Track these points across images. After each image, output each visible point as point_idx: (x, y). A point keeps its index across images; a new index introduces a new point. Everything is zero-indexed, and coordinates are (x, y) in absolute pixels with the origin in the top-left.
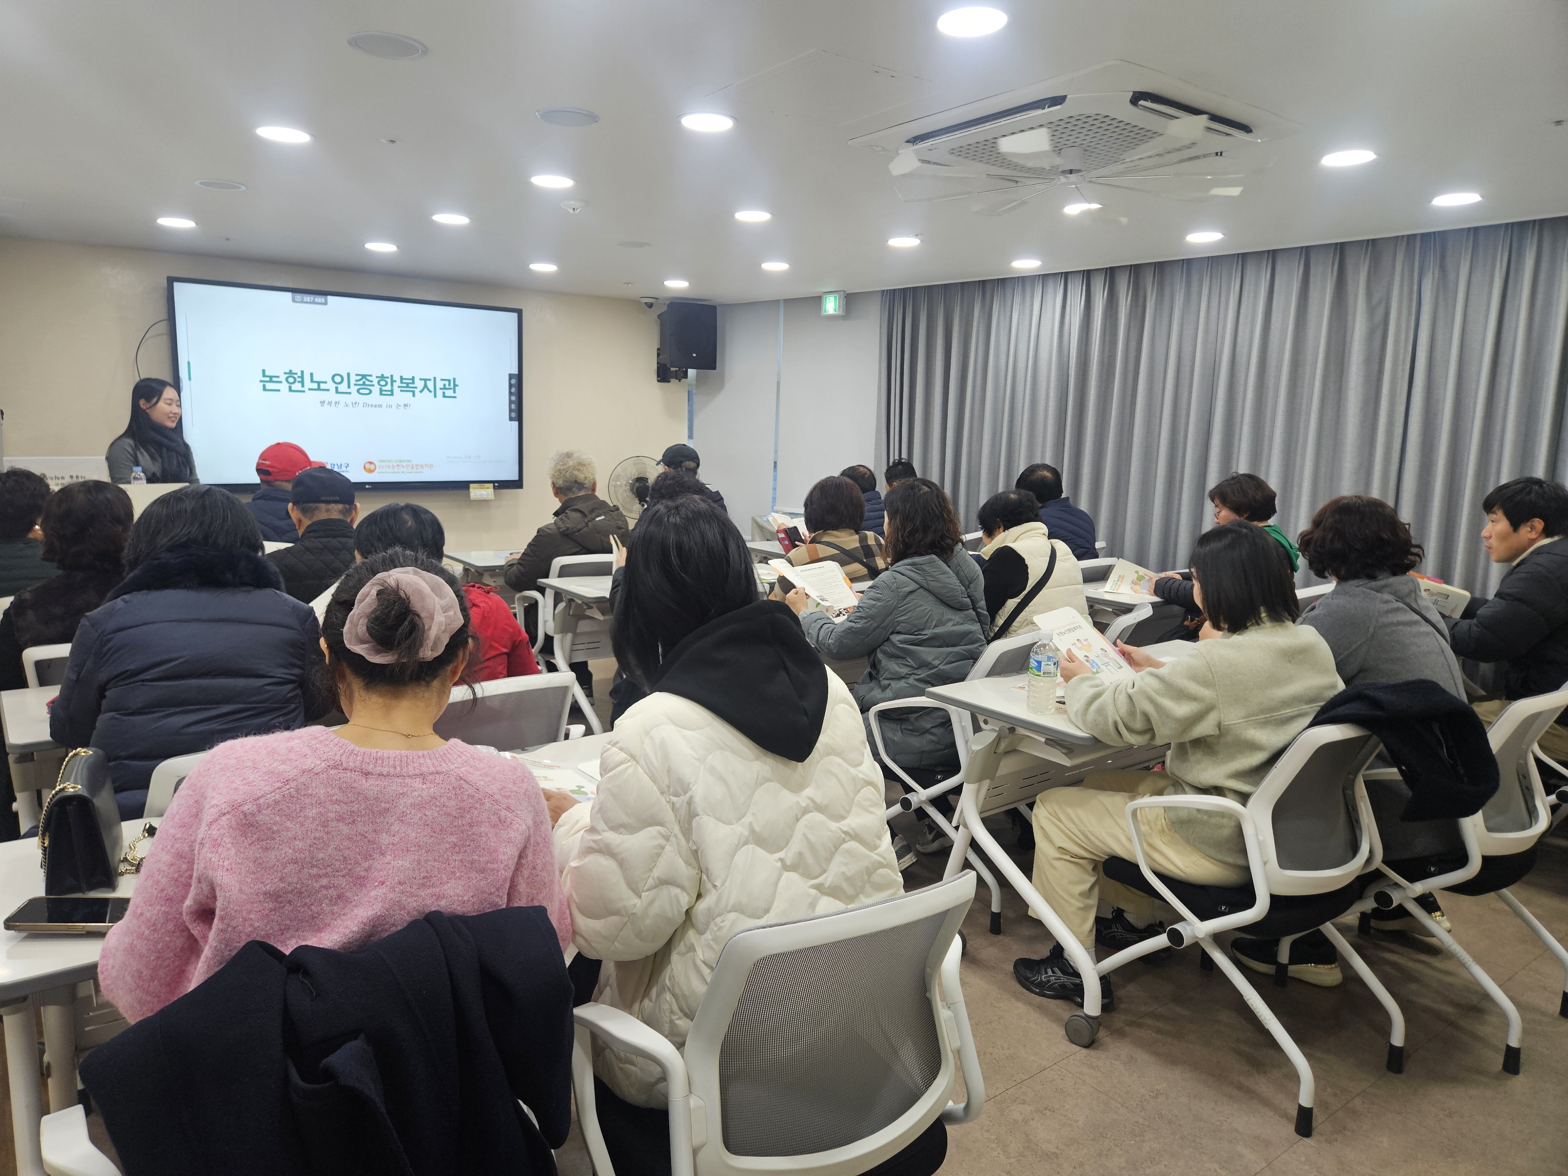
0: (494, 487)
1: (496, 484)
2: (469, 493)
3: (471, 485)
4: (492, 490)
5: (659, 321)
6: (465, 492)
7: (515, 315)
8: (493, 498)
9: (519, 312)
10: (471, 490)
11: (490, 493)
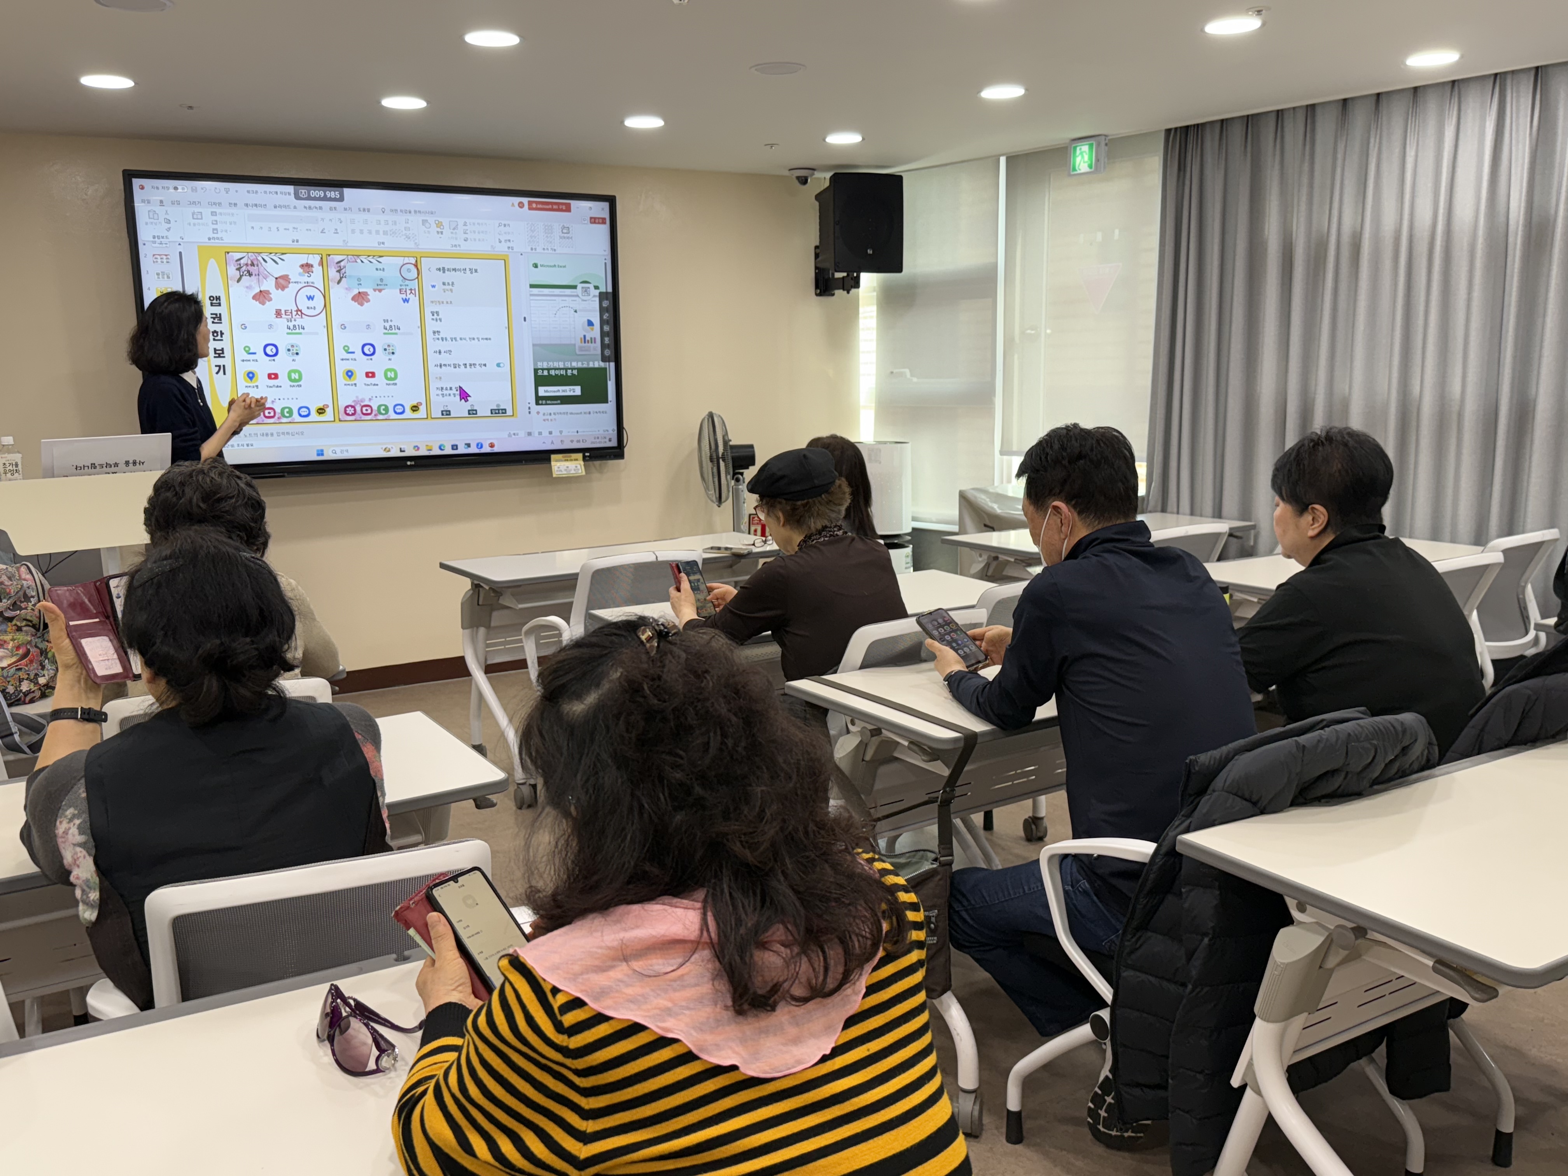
0: (585, 458)
1: (587, 454)
2: (549, 467)
3: (553, 457)
4: (582, 463)
5: (817, 204)
6: (542, 467)
7: (606, 205)
8: (584, 473)
9: (611, 201)
10: (553, 463)
11: (579, 467)
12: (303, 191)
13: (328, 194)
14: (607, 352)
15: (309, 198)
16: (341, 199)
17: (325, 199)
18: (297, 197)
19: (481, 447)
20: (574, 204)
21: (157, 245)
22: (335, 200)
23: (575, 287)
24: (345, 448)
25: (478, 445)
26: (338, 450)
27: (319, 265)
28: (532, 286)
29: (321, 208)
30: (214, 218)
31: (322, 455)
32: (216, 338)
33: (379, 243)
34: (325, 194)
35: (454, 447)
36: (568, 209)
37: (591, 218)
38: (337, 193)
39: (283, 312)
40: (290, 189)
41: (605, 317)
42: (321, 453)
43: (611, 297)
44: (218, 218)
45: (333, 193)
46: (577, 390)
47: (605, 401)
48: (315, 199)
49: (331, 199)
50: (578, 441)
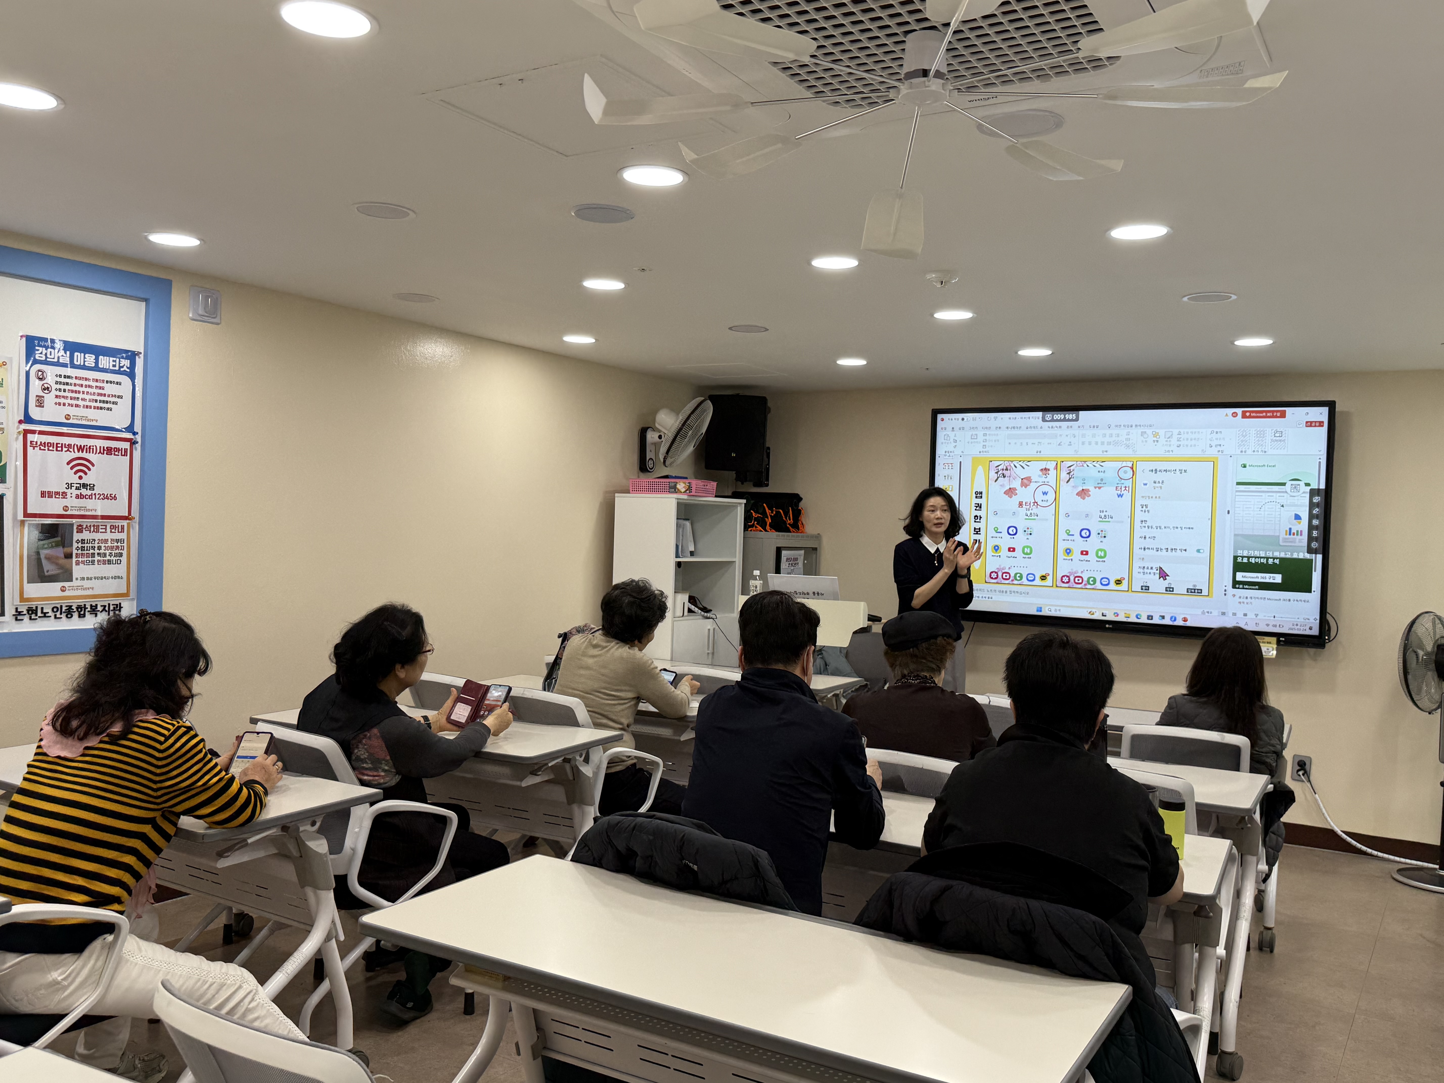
12: (1049, 416)
13: (1067, 416)
14: (1315, 545)
15: (1053, 420)
16: (1077, 420)
17: (1065, 420)
18: (1044, 420)
19: (1175, 620)
20: (1289, 410)
21: (947, 457)
22: (1072, 420)
23: (1284, 484)
24: (1058, 608)
25: (1171, 618)
26: (1053, 609)
27: (1054, 469)
28: (1238, 484)
29: (1060, 427)
30: (985, 438)
31: (1041, 611)
32: (976, 521)
33: (1103, 452)
34: (1065, 416)
35: (1150, 617)
36: (1283, 415)
37: (1307, 422)
38: (1074, 415)
39: (1024, 503)
40: (1040, 414)
41: (1314, 512)
42: (1040, 609)
43: (1323, 494)
44: (987, 438)
45: (1071, 415)
46: (1278, 578)
47: (1309, 590)
48: (1057, 420)
49: (1069, 420)
50: (1275, 626)
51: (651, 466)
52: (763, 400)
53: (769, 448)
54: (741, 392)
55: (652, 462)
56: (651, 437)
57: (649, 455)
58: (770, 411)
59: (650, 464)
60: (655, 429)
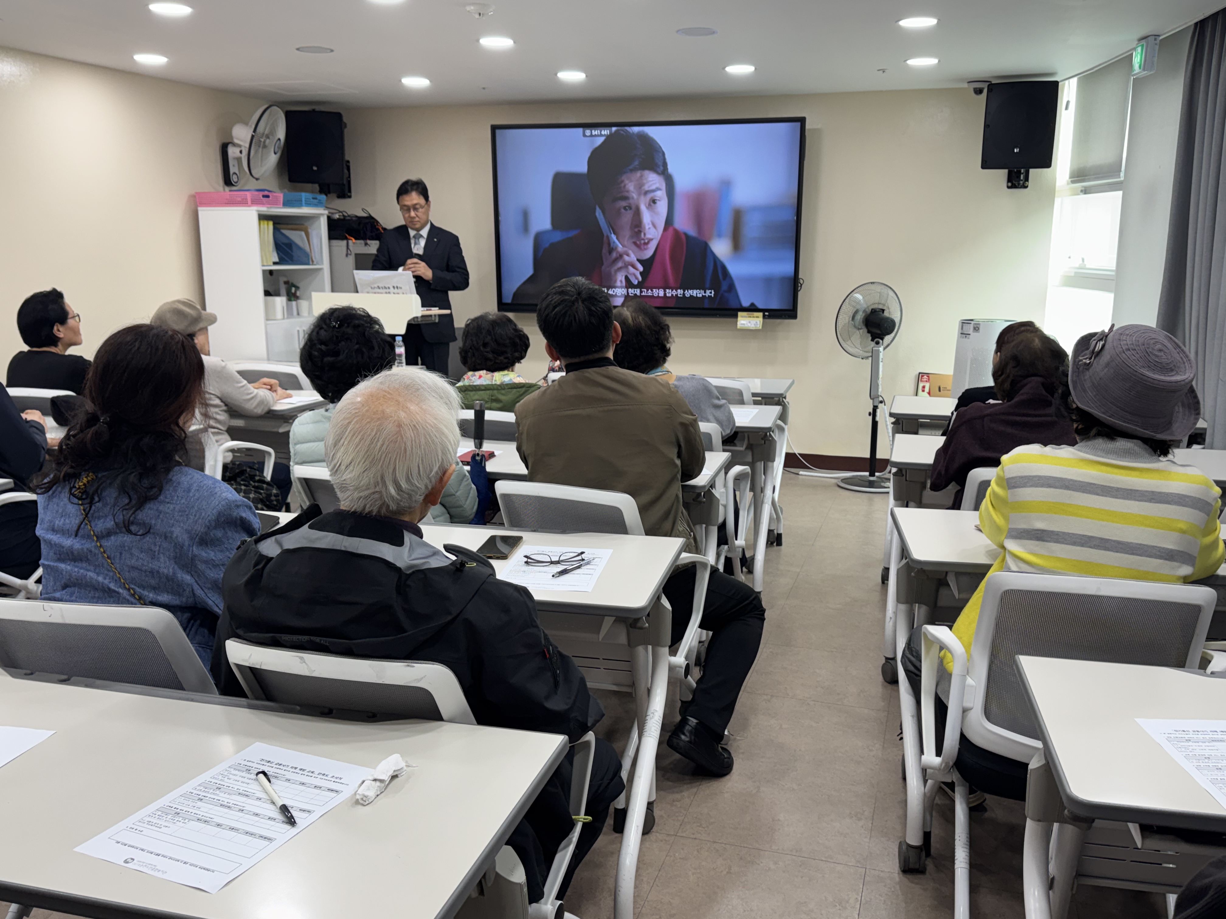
0: (764, 317)
1: (767, 314)
2: (737, 321)
3: (740, 314)
4: (761, 319)
6: (731, 320)
7: (798, 124)
8: (761, 328)
9: (802, 121)
10: (739, 318)
11: (759, 323)
40: (581, 130)
48: (595, 136)
51: (235, 180)
52: (339, 116)
53: (348, 162)
54: (318, 108)
55: (236, 176)
56: (232, 152)
57: (233, 169)
58: (346, 126)
59: (234, 179)
60: (235, 145)
